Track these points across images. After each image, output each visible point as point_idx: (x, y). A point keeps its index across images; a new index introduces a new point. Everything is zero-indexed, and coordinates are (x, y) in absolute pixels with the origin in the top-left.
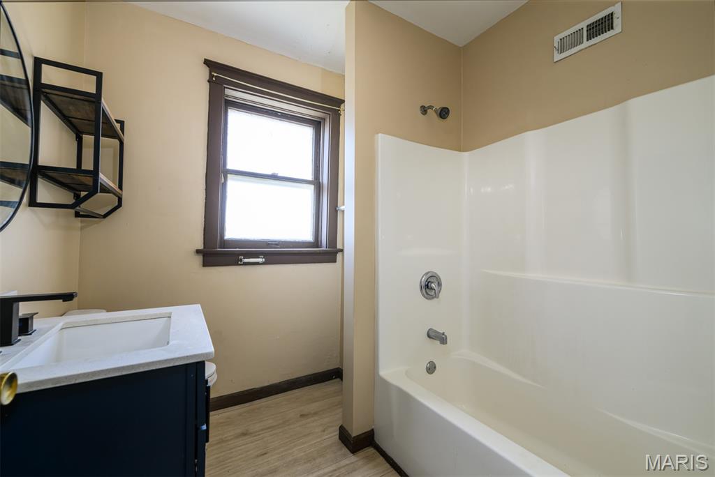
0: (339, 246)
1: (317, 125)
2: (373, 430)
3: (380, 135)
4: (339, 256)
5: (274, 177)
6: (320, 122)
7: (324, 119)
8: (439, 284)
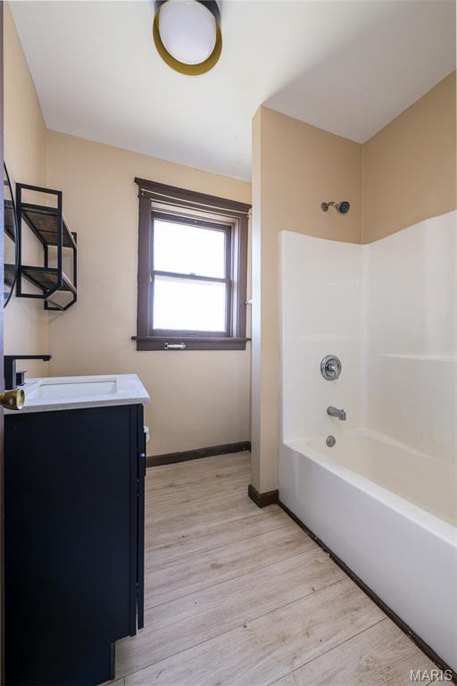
0: (248, 336)
1: (228, 229)
2: (277, 491)
3: (284, 231)
4: (248, 344)
5: (192, 277)
6: (230, 227)
7: (234, 224)
8: (339, 366)
